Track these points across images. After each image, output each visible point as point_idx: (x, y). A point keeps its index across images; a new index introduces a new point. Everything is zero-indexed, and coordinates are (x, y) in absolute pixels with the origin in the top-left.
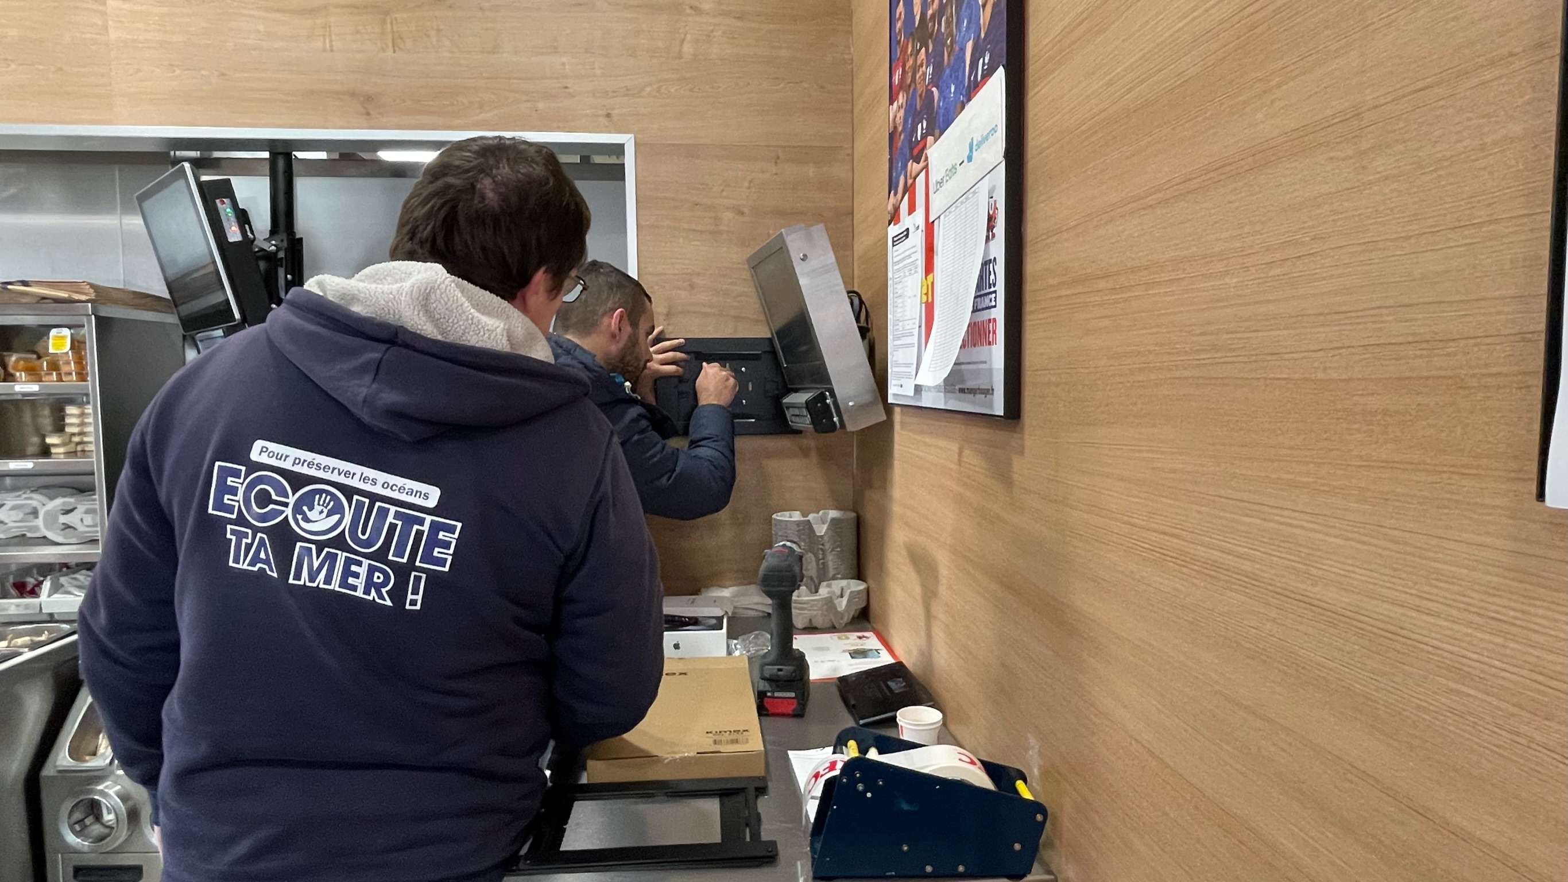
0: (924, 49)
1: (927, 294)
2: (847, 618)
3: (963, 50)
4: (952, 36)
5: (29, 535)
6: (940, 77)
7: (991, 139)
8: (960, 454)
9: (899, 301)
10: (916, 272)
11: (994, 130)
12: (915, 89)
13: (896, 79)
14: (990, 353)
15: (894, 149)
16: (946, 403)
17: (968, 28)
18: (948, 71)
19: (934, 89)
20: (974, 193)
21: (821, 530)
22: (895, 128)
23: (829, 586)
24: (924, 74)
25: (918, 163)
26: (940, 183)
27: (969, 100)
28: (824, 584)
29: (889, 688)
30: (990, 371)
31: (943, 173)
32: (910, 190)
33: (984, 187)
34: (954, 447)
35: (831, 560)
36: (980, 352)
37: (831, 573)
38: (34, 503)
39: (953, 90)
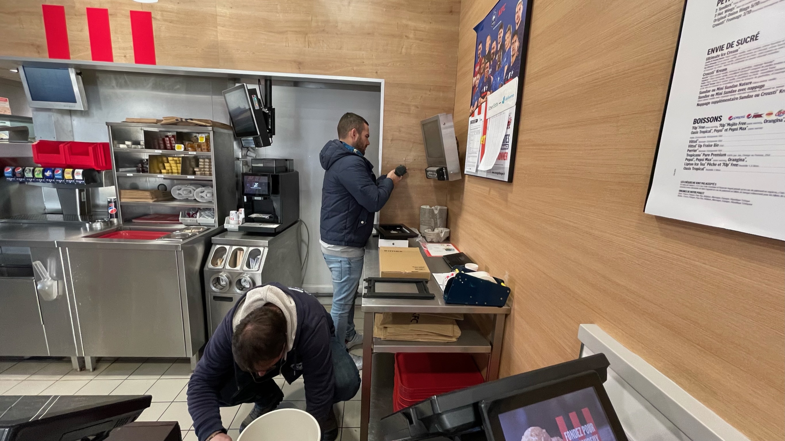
0: (489, 63)
1: (483, 141)
2: (443, 239)
3: (504, 67)
4: (500, 62)
5: (189, 199)
6: (494, 74)
7: (511, 98)
8: (490, 191)
9: (471, 142)
10: (479, 134)
11: (513, 96)
12: (484, 75)
13: (477, 69)
14: (504, 163)
15: (474, 92)
16: (487, 176)
17: (506, 61)
18: (497, 73)
19: (491, 77)
20: (504, 113)
21: (436, 212)
22: (475, 85)
23: (438, 229)
24: (488, 71)
25: (483, 99)
26: (491, 107)
27: (505, 84)
28: (436, 229)
29: (460, 259)
30: (504, 168)
31: (492, 105)
32: (479, 107)
33: (507, 113)
34: (488, 189)
35: (439, 221)
36: (501, 162)
37: (438, 226)
38: (190, 189)
39: (499, 79)
